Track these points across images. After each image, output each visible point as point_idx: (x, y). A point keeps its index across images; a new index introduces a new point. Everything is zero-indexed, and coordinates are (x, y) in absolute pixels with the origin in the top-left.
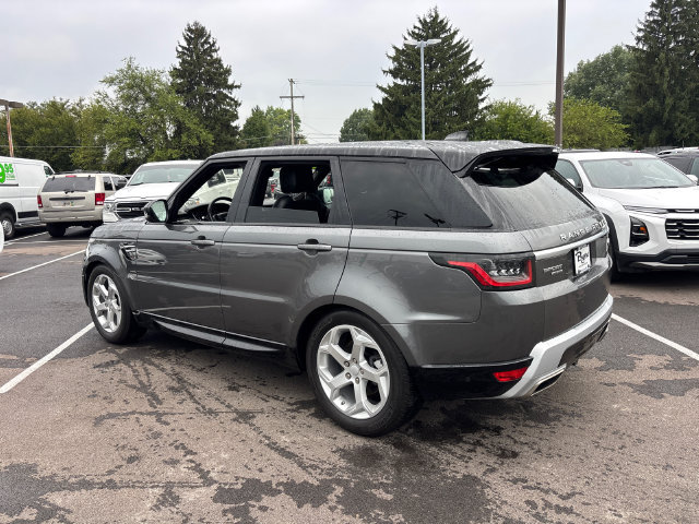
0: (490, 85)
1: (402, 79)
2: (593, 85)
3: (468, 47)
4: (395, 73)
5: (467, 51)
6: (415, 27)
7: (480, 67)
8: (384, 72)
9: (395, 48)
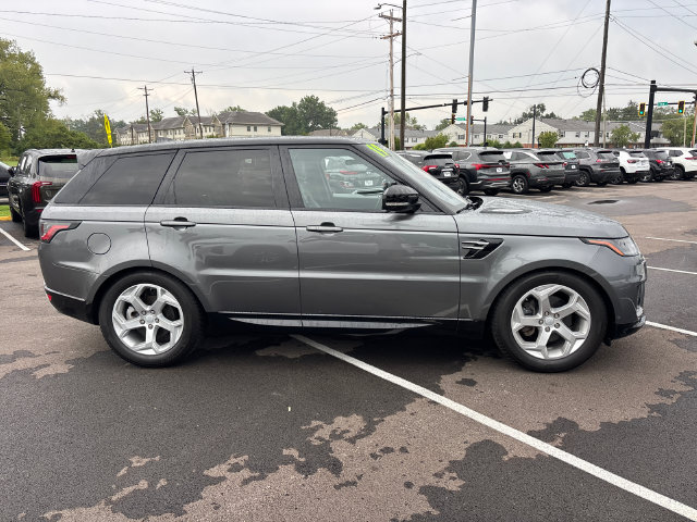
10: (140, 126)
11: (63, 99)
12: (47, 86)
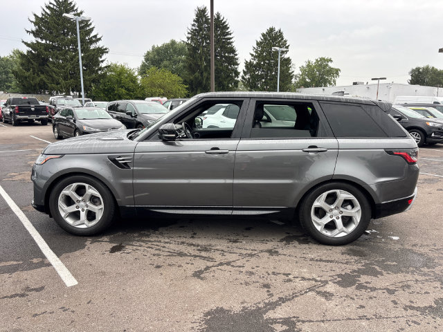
0: (107, 52)
1: (42, 39)
2: (162, 60)
3: (91, 24)
4: (36, 34)
5: (91, 27)
6: (50, 3)
7: (100, 39)
8: (28, 32)
9: (35, 15)
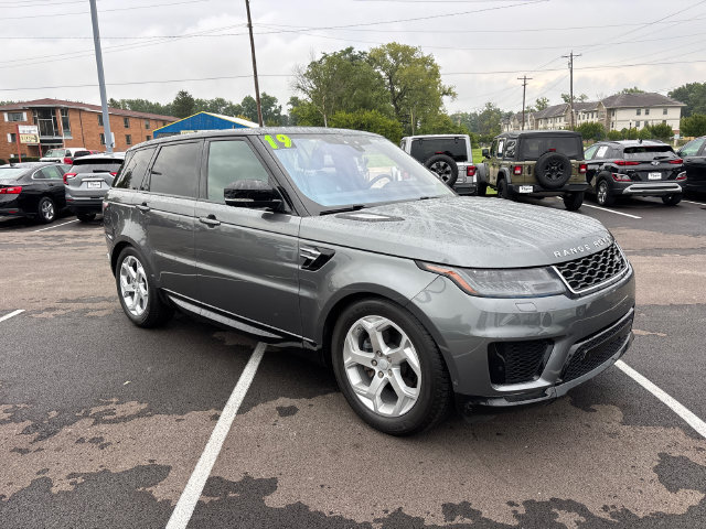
10: (522, 117)
11: (454, 95)
12: (443, 84)
